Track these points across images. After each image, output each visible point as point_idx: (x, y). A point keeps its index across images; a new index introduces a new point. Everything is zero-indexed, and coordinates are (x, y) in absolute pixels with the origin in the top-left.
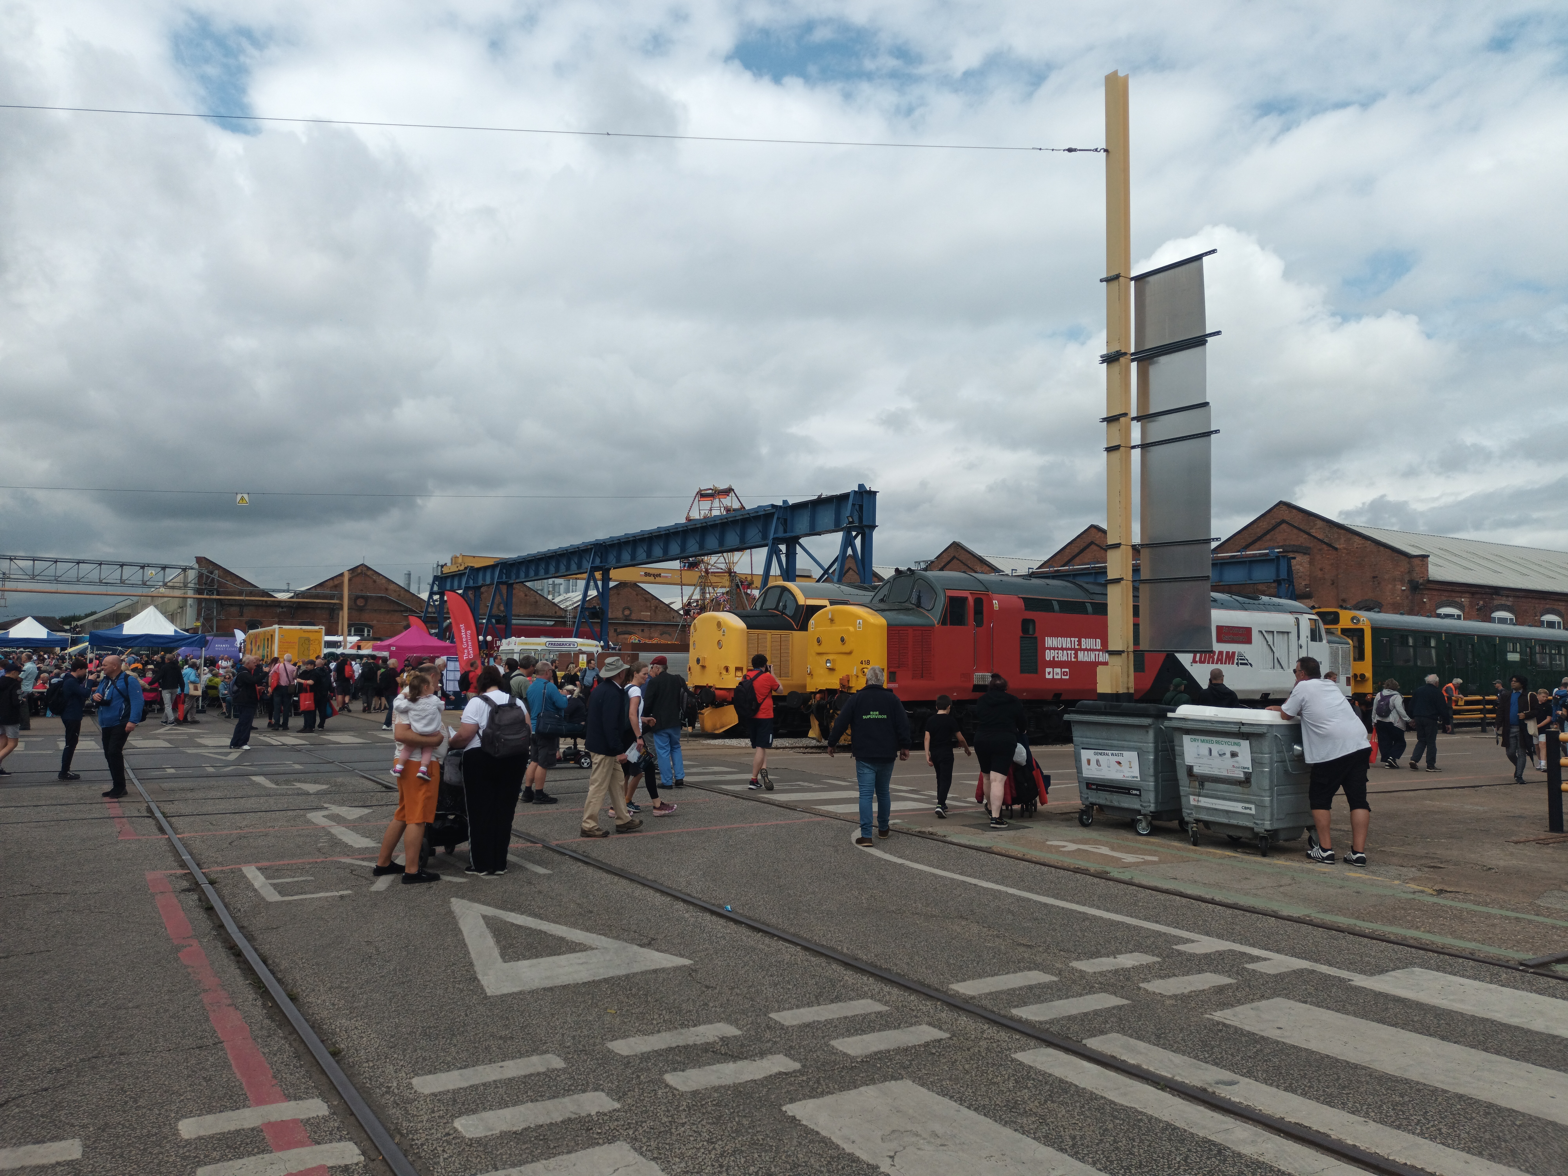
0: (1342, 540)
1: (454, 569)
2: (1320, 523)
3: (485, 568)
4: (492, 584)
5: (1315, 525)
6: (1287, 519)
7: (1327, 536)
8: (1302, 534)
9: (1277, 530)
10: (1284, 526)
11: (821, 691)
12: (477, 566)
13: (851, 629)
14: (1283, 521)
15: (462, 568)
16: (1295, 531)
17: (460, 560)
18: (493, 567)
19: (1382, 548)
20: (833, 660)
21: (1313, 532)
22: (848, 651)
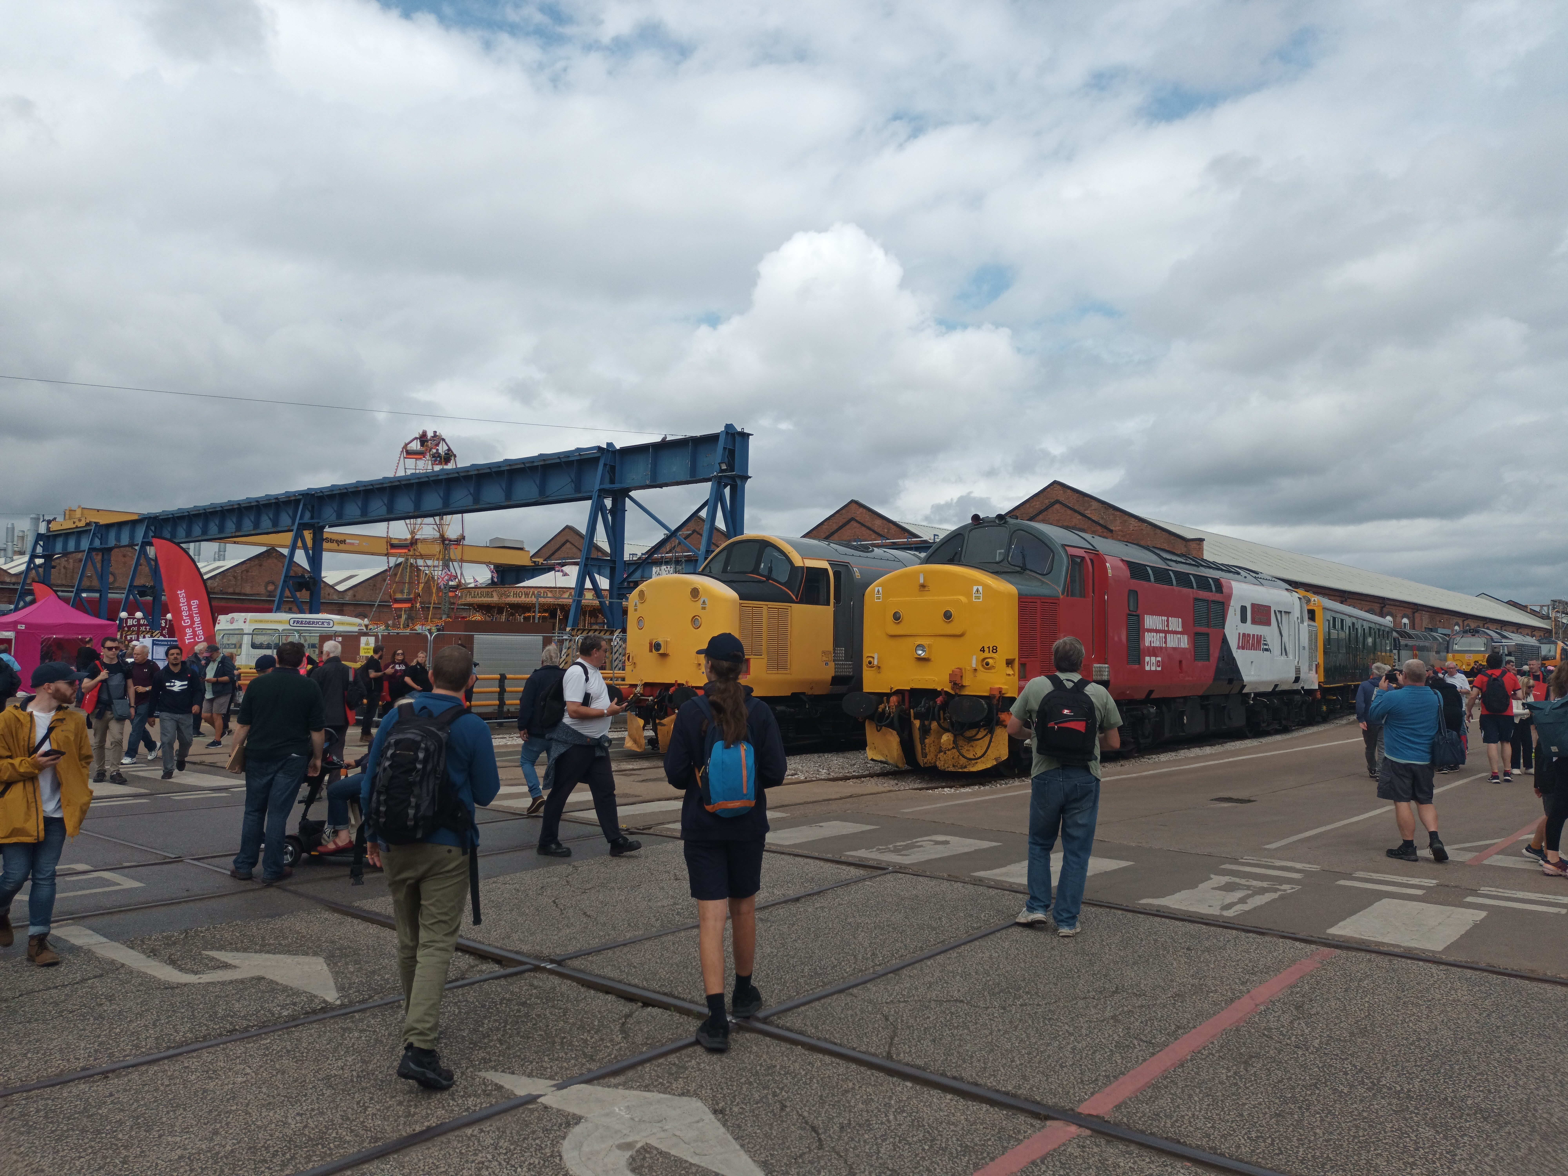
0: (1118, 522)
1: (69, 525)
2: (1095, 504)
3: (120, 525)
4: (131, 545)
5: (1090, 506)
6: (1062, 499)
7: (1102, 518)
8: (1076, 514)
9: (1050, 510)
10: (1057, 506)
11: (899, 692)
12: (102, 521)
13: (963, 599)
14: (1058, 502)
15: (82, 524)
16: (1069, 512)
17: (78, 514)
18: (133, 524)
19: (1159, 531)
20: (930, 646)
21: (1088, 513)
22: (958, 633)
